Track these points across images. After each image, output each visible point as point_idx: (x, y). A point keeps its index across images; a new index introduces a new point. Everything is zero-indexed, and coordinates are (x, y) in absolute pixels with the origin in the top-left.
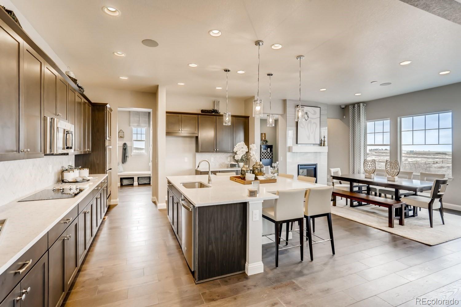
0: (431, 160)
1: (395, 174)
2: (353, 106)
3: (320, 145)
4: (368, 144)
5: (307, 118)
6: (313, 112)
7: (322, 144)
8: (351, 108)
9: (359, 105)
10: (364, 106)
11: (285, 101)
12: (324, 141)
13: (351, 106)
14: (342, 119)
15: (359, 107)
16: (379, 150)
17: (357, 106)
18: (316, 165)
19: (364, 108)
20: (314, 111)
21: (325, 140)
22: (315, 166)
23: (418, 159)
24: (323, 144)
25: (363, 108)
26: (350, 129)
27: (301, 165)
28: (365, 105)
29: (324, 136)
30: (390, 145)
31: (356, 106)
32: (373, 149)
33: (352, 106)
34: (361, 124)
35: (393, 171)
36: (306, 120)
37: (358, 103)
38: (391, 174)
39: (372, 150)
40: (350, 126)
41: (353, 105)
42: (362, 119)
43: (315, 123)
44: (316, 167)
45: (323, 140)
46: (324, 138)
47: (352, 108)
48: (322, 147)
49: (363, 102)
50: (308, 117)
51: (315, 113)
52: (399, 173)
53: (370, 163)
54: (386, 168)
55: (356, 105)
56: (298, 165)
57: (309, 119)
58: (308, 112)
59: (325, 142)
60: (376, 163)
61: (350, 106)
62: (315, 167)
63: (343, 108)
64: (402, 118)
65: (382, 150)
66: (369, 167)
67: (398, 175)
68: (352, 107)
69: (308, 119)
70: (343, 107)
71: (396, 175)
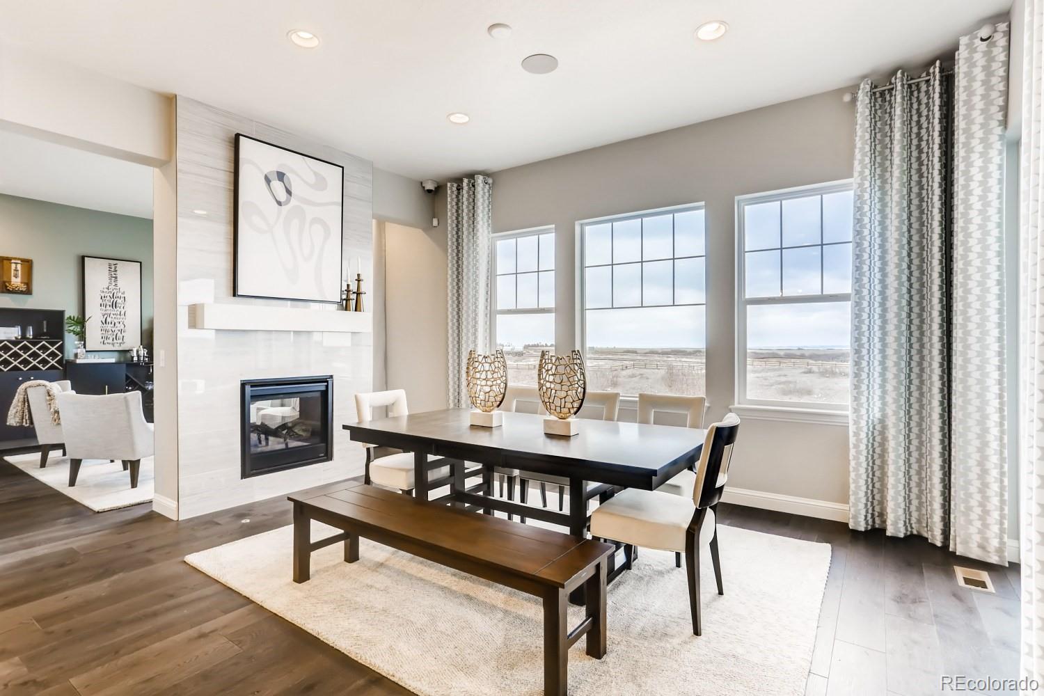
0: (618, 363)
1: (570, 406)
2: (459, 186)
3: (344, 305)
4: (499, 308)
5: (282, 196)
6: (311, 179)
7: (350, 301)
8: (451, 189)
9: (472, 181)
10: (487, 186)
11: (170, 102)
12: (358, 294)
13: (452, 186)
14: (428, 228)
15: (473, 189)
16: (541, 346)
17: (468, 185)
18: (326, 380)
19: (486, 191)
20: (316, 174)
21: (363, 289)
22: (322, 387)
23: (601, 363)
24: (353, 303)
25: (483, 190)
26: (450, 258)
27: (254, 384)
28: (490, 181)
29: (358, 275)
30: (556, 310)
31: (465, 184)
32: (531, 344)
33: (455, 185)
34: (479, 242)
35: (563, 394)
36: (279, 203)
37: (471, 176)
38: (558, 409)
39: (529, 346)
40: (450, 251)
41: (458, 180)
42: (482, 227)
43: (316, 220)
44: (327, 386)
45: (354, 288)
46: (359, 280)
47: (456, 193)
48: (351, 314)
49: (486, 174)
50: (289, 192)
51: (321, 184)
52: (583, 400)
53: (487, 367)
54: (541, 386)
55: (464, 180)
56: (243, 385)
57: (293, 202)
58: (288, 174)
59: (363, 296)
60: (510, 362)
61: (449, 185)
62: (324, 388)
63: (429, 191)
64: (587, 227)
65: (546, 346)
66: (484, 383)
67: (579, 409)
68: (454, 189)
69: (288, 201)
70: (430, 186)
71: (572, 411)
